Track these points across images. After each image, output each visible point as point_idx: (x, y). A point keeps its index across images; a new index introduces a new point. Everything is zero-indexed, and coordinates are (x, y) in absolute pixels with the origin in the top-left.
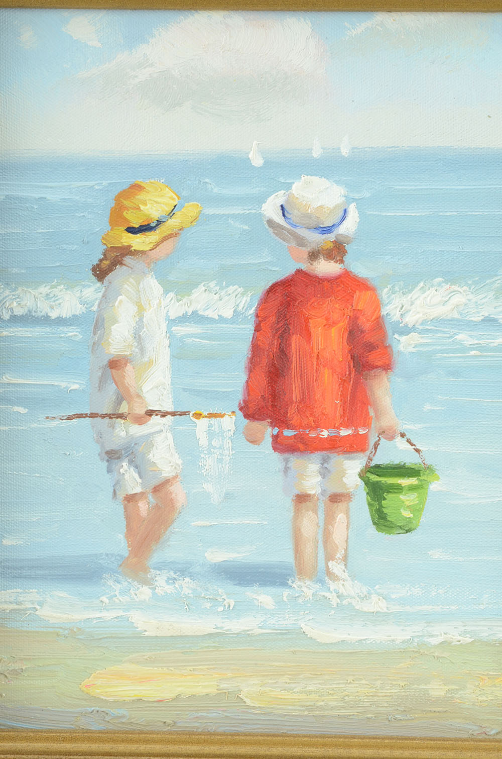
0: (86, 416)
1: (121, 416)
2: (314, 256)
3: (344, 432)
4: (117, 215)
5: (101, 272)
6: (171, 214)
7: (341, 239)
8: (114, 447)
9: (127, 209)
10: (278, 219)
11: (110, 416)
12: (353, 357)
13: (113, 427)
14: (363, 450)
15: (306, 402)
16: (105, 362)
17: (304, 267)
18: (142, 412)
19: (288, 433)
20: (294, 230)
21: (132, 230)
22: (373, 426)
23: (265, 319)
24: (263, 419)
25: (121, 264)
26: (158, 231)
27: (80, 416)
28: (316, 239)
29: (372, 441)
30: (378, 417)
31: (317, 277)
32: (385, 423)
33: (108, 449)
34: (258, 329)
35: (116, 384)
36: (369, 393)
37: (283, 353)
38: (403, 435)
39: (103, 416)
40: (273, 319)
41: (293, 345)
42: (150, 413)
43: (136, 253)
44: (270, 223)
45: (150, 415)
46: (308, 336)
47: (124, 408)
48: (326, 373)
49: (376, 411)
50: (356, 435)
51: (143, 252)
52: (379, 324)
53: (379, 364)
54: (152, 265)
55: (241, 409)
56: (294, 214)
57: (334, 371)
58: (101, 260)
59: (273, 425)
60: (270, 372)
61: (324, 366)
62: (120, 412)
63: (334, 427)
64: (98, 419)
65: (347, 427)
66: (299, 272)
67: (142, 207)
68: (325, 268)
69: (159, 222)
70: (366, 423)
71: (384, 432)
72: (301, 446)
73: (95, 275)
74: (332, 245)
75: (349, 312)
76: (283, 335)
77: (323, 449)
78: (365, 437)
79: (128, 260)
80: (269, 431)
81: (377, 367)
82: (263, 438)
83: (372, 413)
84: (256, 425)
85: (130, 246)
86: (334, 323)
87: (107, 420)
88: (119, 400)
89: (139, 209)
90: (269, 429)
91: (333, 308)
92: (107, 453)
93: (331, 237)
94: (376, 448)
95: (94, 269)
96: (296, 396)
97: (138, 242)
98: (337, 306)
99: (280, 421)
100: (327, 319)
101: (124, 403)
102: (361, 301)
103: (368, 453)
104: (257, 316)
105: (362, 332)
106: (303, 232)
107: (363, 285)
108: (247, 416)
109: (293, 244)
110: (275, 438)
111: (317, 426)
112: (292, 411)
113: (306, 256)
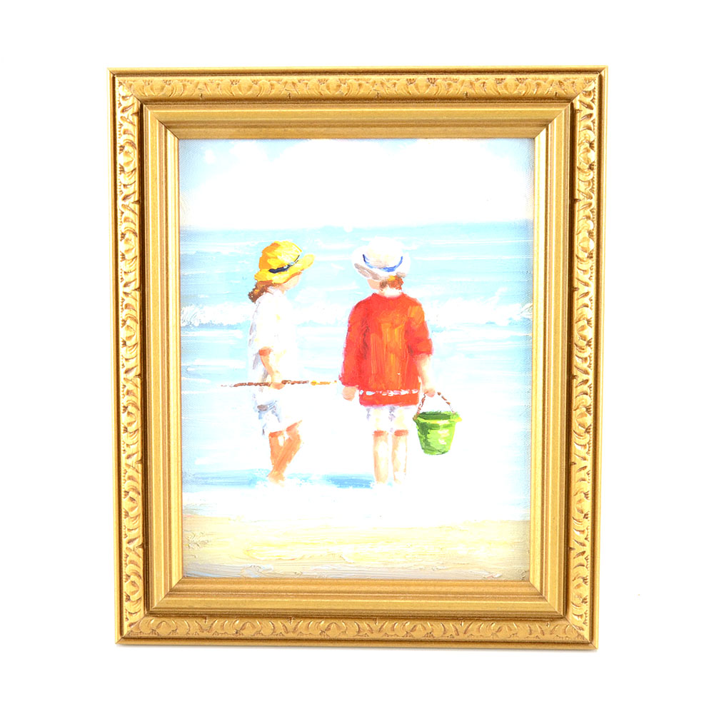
0: (246, 384)
1: (266, 384)
2: (383, 285)
3: (404, 392)
4: (263, 262)
5: (254, 297)
6: (296, 261)
7: (400, 275)
8: (263, 403)
9: (269, 258)
10: (362, 264)
11: (260, 384)
12: (408, 347)
13: (262, 391)
14: (415, 403)
15: (380, 374)
16: (257, 351)
17: (377, 292)
18: (280, 382)
19: (369, 393)
20: (371, 269)
21: (272, 271)
22: (421, 388)
23: (354, 324)
24: (354, 385)
25: (266, 291)
26: (288, 271)
27: (242, 384)
28: (384, 275)
29: (421, 396)
30: (423, 383)
31: (385, 298)
32: (428, 386)
33: (259, 404)
34: (349, 330)
35: (264, 364)
36: (418, 368)
37: (366, 345)
38: (439, 394)
39: (256, 385)
40: (359, 324)
41: (371, 339)
42: (284, 382)
43: (274, 285)
44: (357, 266)
45: (285, 384)
46: (380, 334)
47: (268, 380)
48: (392, 357)
49: (423, 379)
50: (411, 394)
51: (279, 284)
52: (423, 327)
53: (423, 350)
54: (285, 292)
55: (340, 379)
56: (371, 261)
57: (396, 355)
58: (254, 290)
59: (360, 389)
60: (358, 356)
61: (391, 352)
62: (266, 382)
63: (397, 390)
64: (253, 386)
65: (405, 389)
66: (374, 295)
67: (279, 257)
68: (390, 292)
69: (289, 266)
70: (417, 386)
71: (427, 392)
72: (377, 402)
73: (250, 298)
74: (394, 278)
75: (405, 319)
76: (365, 333)
77: (390, 403)
78: (416, 395)
79: (270, 289)
80: (358, 393)
81: (423, 352)
82: (354, 396)
83: (420, 380)
84: (350, 388)
85: (271, 281)
86: (396, 326)
87: (258, 386)
88: (266, 375)
89: (276, 258)
90: (358, 391)
91: (396, 316)
92: (258, 407)
93: (394, 274)
94: (423, 402)
95: (250, 295)
96: (374, 371)
97: (276, 278)
98: (398, 315)
99: (364, 386)
100: (392, 323)
101: (269, 376)
102: (413, 313)
103: (418, 405)
104: (349, 322)
105: (413, 331)
106: (376, 271)
107: (413, 303)
108: (344, 383)
109: (371, 278)
110: (361, 397)
111: (387, 389)
112: (371, 381)
113: (379, 285)
